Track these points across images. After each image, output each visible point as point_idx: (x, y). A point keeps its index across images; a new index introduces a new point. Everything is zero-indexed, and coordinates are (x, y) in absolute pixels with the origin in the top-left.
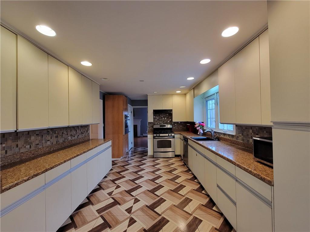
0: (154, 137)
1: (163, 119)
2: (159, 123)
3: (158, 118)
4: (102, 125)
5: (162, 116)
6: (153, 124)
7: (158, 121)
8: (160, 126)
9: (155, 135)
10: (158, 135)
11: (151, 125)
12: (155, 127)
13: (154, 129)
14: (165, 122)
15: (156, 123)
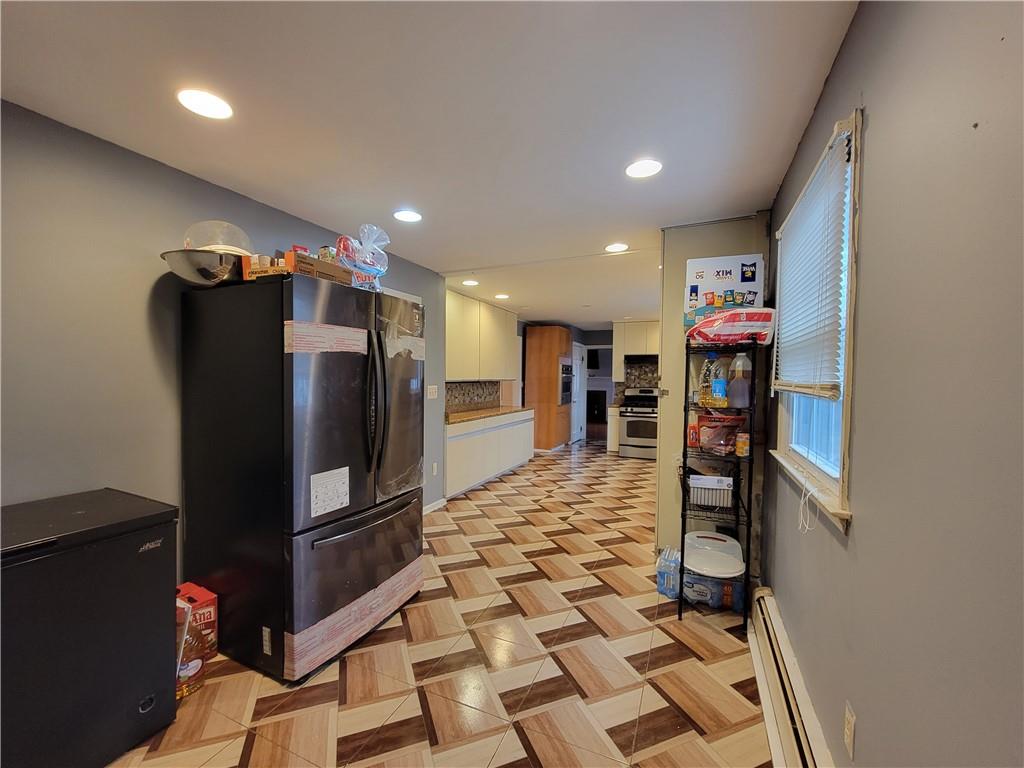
0: (622, 414)
1: (650, 375)
2: (638, 386)
3: (637, 374)
4: (521, 385)
5: (647, 370)
6: (625, 385)
7: (637, 380)
8: (641, 392)
9: (623, 409)
10: (629, 409)
11: (621, 389)
12: (628, 393)
13: (627, 397)
14: (653, 383)
15: (633, 385)
